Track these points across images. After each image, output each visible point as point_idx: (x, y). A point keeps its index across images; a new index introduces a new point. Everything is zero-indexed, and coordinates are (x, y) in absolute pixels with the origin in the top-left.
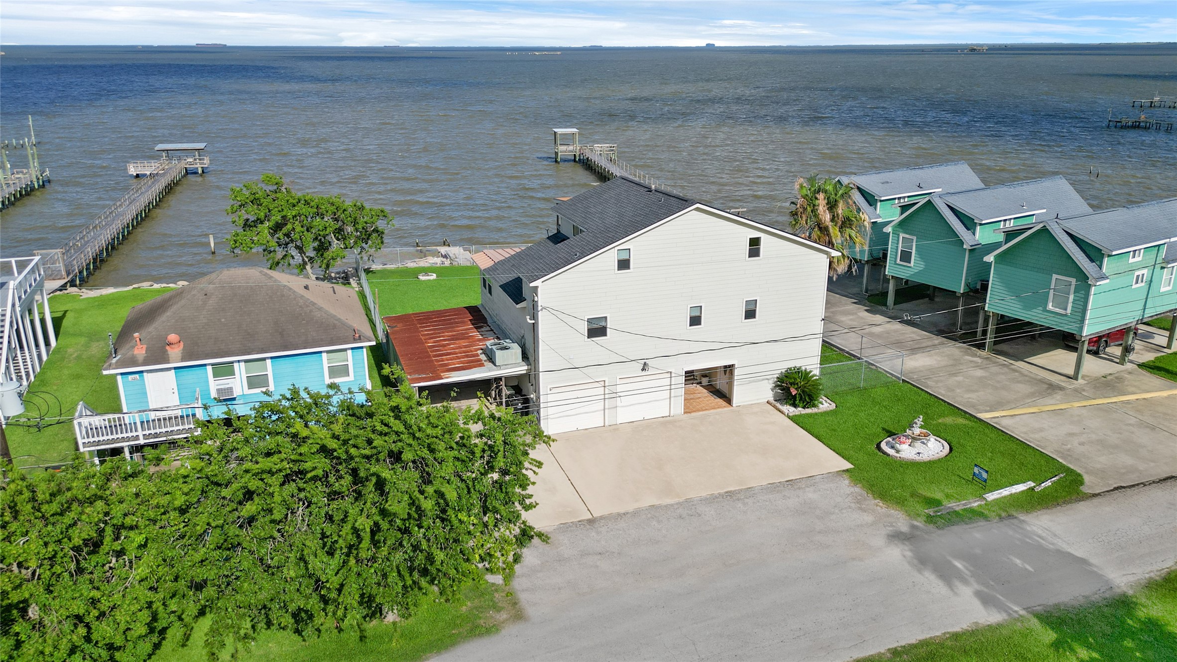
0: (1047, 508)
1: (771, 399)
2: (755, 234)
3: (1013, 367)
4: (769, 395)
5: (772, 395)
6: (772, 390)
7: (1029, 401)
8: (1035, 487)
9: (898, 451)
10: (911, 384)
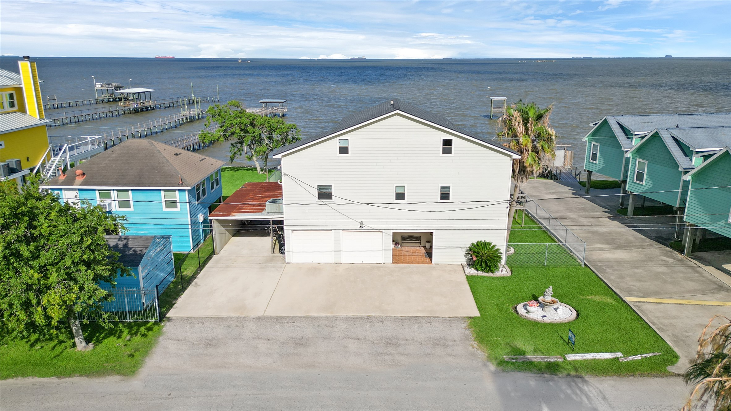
0: (619, 376)
1: (465, 263)
2: (448, 137)
3: (699, 269)
4: (463, 260)
5: (465, 260)
6: (465, 256)
7: (688, 295)
8: (621, 357)
9: (528, 312)
10: (590, 269)
